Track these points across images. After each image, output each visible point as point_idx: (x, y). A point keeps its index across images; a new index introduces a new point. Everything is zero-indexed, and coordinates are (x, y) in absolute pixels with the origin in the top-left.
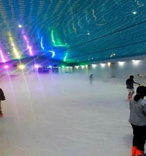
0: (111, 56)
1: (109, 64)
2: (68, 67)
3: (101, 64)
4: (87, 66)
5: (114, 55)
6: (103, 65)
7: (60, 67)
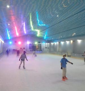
0: (73, 35)
1: (72, 41)
2: (47, 44)
3: (67, 41)
4: (58, 43)
5: (75, 34)
6: (68, 42)
7: (42, 44)
